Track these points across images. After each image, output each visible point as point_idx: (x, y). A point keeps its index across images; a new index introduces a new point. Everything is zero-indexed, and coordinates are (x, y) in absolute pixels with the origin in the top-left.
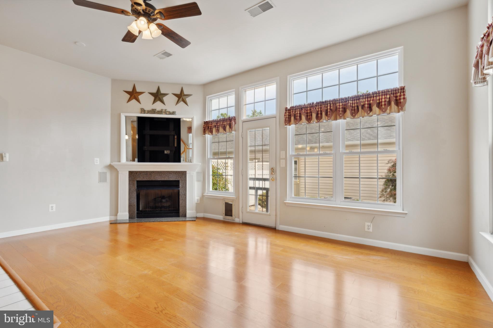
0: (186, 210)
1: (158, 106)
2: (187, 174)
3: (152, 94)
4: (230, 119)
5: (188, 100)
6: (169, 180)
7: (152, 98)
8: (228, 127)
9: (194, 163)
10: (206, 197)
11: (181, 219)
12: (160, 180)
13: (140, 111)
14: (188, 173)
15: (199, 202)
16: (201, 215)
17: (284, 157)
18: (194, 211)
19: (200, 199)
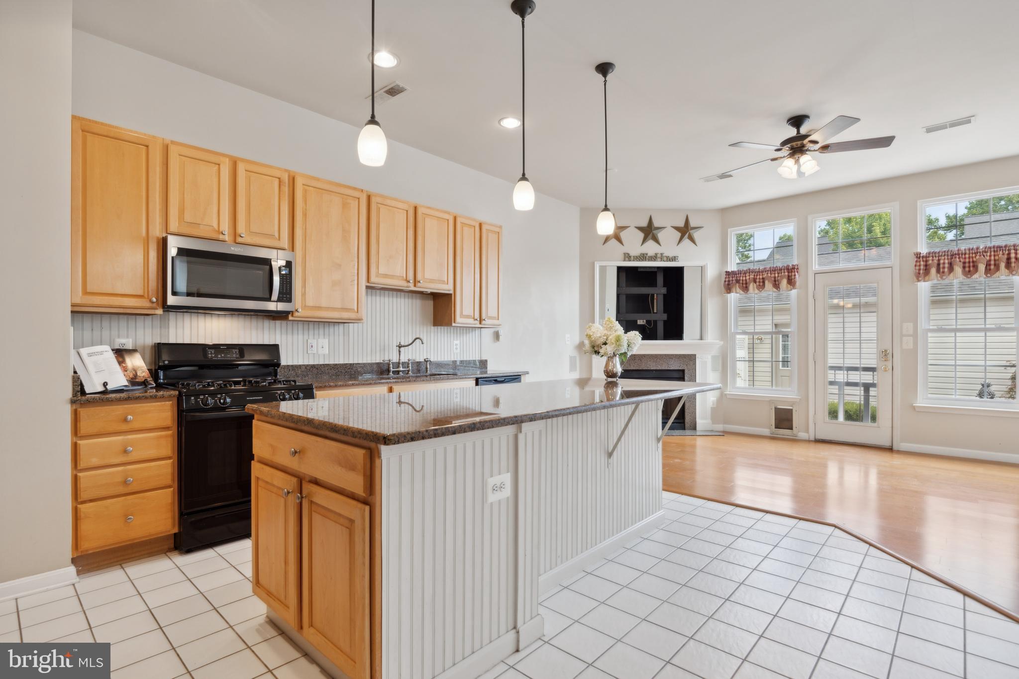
0: (696, 419)
1: (651, 248)
2: (697, 359)
3: (640, 229)
4: (788, 269)
5: (696, 235)
6: (669, 369)
7: (641, 235)
8: (784, 282)
9: (709, 341)
10: (728, 397)
11: (688, 432)
12: (654, 368)
13: (622, 256)
14: (699, 357)
15: (715, 406)
16: (720, 427)
17: (911, 332)
18: (709, 421)
19: (717, 400)
